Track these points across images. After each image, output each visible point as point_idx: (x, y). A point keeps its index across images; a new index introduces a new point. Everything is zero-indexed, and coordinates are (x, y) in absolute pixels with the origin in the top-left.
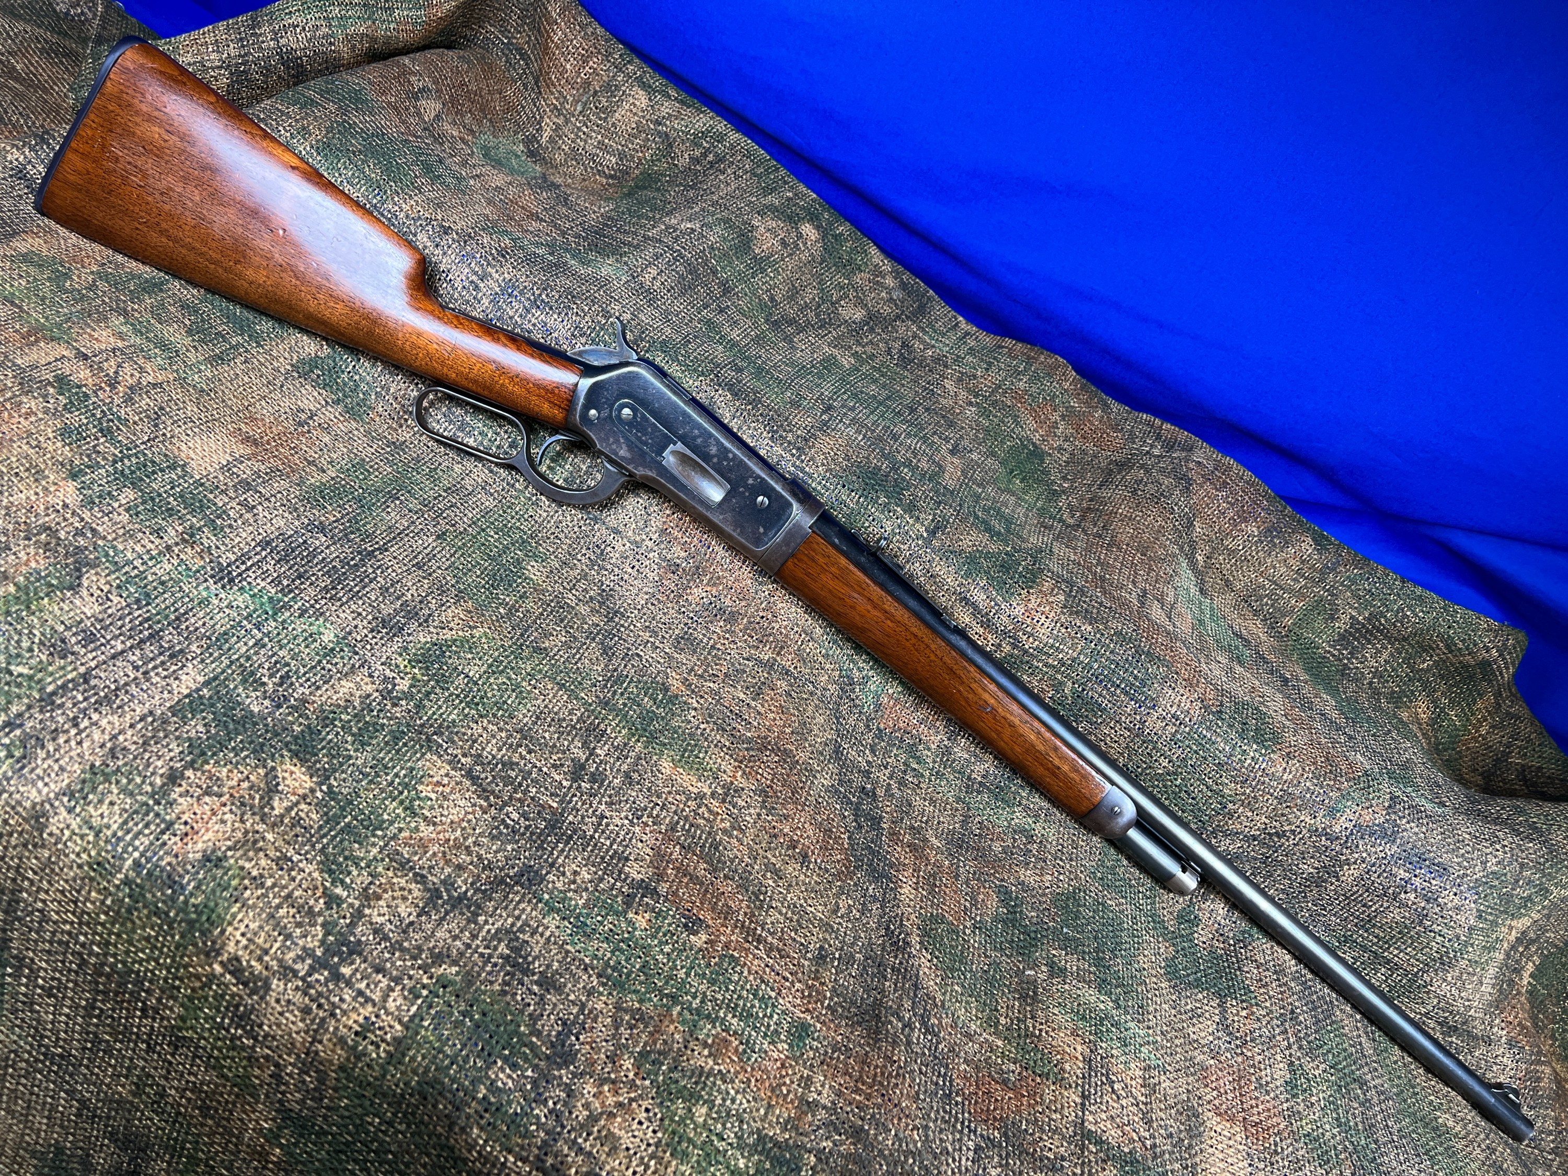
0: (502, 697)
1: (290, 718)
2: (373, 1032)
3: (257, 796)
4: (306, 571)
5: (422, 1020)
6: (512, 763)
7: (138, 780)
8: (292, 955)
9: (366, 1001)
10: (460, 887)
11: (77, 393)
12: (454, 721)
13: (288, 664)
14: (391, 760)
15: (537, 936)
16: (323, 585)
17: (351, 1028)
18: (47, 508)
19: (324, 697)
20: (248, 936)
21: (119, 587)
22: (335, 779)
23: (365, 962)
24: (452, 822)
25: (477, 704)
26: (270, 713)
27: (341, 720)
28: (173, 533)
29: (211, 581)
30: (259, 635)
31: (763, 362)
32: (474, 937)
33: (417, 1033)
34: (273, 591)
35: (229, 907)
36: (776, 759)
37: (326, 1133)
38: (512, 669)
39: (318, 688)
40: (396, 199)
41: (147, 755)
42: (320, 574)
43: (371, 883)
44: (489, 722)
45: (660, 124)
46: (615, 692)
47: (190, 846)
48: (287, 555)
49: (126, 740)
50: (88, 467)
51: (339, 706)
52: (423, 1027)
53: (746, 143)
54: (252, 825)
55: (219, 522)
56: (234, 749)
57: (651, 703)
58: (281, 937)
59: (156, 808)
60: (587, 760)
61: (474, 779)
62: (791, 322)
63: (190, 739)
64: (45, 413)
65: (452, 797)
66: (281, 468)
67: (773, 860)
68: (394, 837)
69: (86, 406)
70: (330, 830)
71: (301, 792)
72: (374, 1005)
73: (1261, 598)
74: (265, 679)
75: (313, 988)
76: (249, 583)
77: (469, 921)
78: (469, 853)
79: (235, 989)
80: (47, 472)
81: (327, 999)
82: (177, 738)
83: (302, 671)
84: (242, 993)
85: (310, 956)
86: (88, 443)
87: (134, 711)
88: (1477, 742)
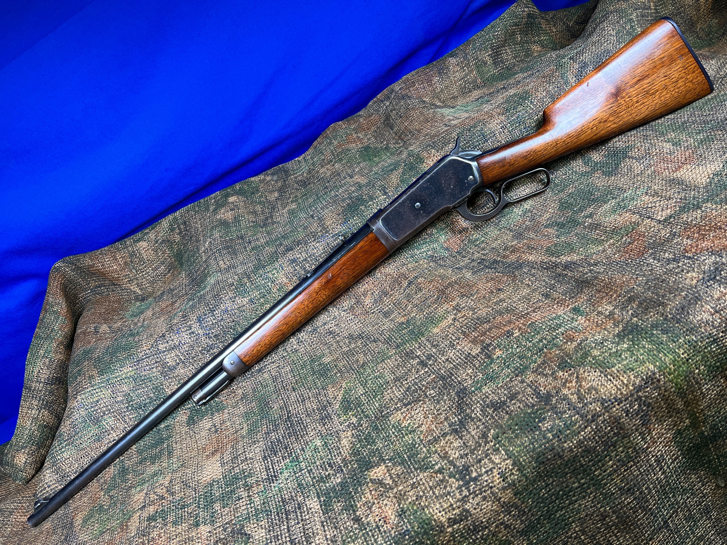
0: (377, 384)
1: (349, 467)
2: (506, 473)
3: (381, 489)
4: (285, 445)
5: (509, 450)
6: (408, 388)
7: (352, 534)
8: (458, 495)
9: (491, 471)
10: (455, 421)
11: (159, 514)
12: (379, 405)
13: (324, 463)
14: (385, 433)
15: (490, 397)
16: (294, 439)
17: (500, 482)
18: (207, 540)
19: (346, 452)
20: (441, 510)
21: (257, 520)
22: (385, 457)
23: (473, 466)
24: (424, 417)
25: (376, 394)
26: (344, 475)
27: (359, 448)
28: (243, 493)
29: (272, 484)
30: (306, 470)
31: (280, 234)
32: (480, 420)
33: (514, 454)
34: (288, 460)
35: (426, 514)
36: (450, 288)
37: (539, 519)
38: (367, 377)
39: (340, 453)
40: (139, 351)
41: (342, 528)
42: (288, 440)
43: (439, 454)
44: (386, 391)
45: (157, 241)
46: (394, 342)
47: (391, 521)
48: (274, 451)
49: (330, 535)
50: (196, 518)
51: (352, 447)
52: (512, 451)
53: (183, 210)
54: (392, 494)
55: (246, 474)
56: (355, 493)
57: (406, 330)
58: (448, 497)
59: (367, 530)
60: (420, 359)
61: (409, 404)
62: (267, 219)
63: (342, 510)
64: (162, 529)
65: (413, 414)
66: (232, 444)
67: (495, 301)
68: (421, 441)
69: (167, 512)
70: (407, 464)
71: (386, 471)
72: (494, 468)
73: (465, 87)
74: (327, 473)
75: (476, 491)
76: (280, 469)
77: (472, 420)
78: (441, 414)
79: (461, 526)
80: (190, 536)
81: (483, 487)
82: (339, 514)
83: (330, 457)
84: (465, 523)
85: (461, 488)
86: (185, 515)
87: (317, 529)
88: (557, 34)
